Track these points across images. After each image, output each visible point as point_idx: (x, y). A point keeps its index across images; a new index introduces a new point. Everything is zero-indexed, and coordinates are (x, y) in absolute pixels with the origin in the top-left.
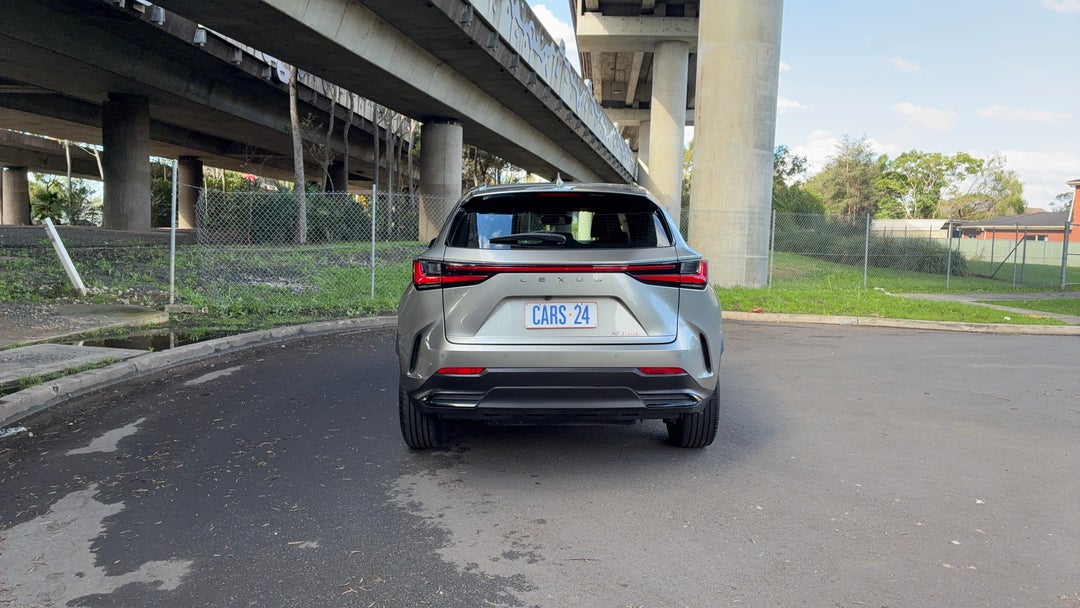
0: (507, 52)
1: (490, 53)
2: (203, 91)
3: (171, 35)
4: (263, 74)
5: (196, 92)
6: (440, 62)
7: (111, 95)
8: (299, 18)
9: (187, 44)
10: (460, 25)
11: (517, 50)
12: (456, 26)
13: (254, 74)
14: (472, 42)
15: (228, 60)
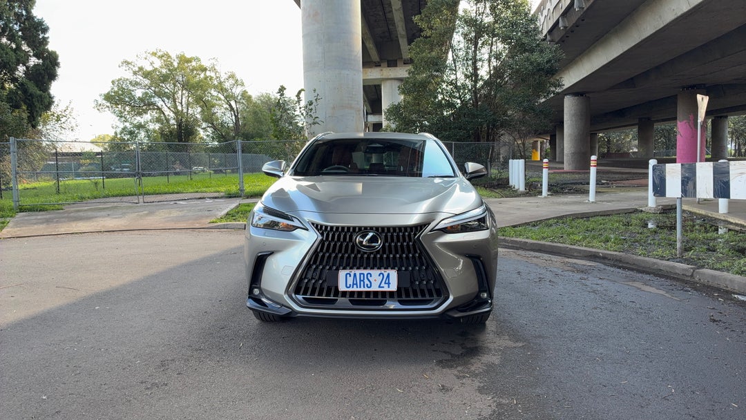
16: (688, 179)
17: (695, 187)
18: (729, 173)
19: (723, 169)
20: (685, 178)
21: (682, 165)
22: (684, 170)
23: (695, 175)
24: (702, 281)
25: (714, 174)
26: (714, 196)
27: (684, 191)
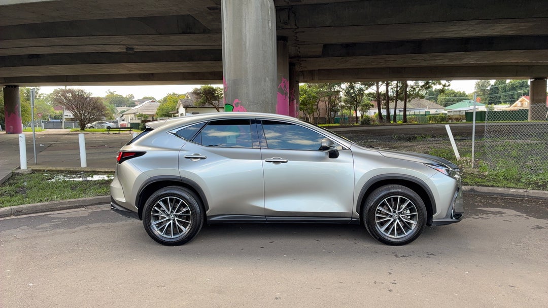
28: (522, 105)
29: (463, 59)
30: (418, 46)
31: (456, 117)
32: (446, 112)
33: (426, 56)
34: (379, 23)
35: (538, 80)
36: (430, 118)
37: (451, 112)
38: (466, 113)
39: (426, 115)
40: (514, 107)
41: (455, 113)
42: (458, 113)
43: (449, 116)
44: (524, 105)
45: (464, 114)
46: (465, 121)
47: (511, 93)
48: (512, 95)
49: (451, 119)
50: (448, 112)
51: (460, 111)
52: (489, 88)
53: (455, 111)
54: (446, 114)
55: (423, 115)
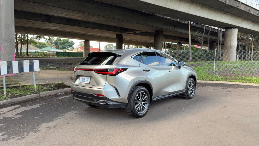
0: (246, 7)
1: (239, 8)
2: (173, 28)
3: (162, 17)
4: (186, 22)
5: (171, 28)
6: (225, 13)
7: (156, 31)
8: (177, 10)
9: (167, 19)
10: (225, 2)
11: (250, 6)
12: (224, 3)
13: (183, 23)
14: (231, 6)
15: (176, 21)
16: (9, 67)
17: (12, 70)
18: (23, 64)
19: (21, 63)
20: (8, 66)
21: (7, 62)
22: (8, 64)
23: (12, 65)
24: (43, 96)
25: (19, 65)
26: (19, 72)
27: (8, 72)
28: (77, 50)
29: (66, 28)
30: (49, 19)
31: (52, 54)
32: (47, 52)
33: (51, 24)
34: (48, 5)
35: (87, 41)
36: (38, 54)
37: (49, 52)
38: (57, 53)
39: (36, 53)
40: (74, 51)
41: (51, 53)
42: (53, 53)
43: (48, 54)
44: (78, 50)
45: (56, 53)
46: (56, 56)
47: (63, 45)
48: (63, 46)
49: (49, 55)
50: (48, 52)
51: (54, 52)
52: (53, 42)
53: (51, 52)
54: (47, 53)
55: (34, 53)
